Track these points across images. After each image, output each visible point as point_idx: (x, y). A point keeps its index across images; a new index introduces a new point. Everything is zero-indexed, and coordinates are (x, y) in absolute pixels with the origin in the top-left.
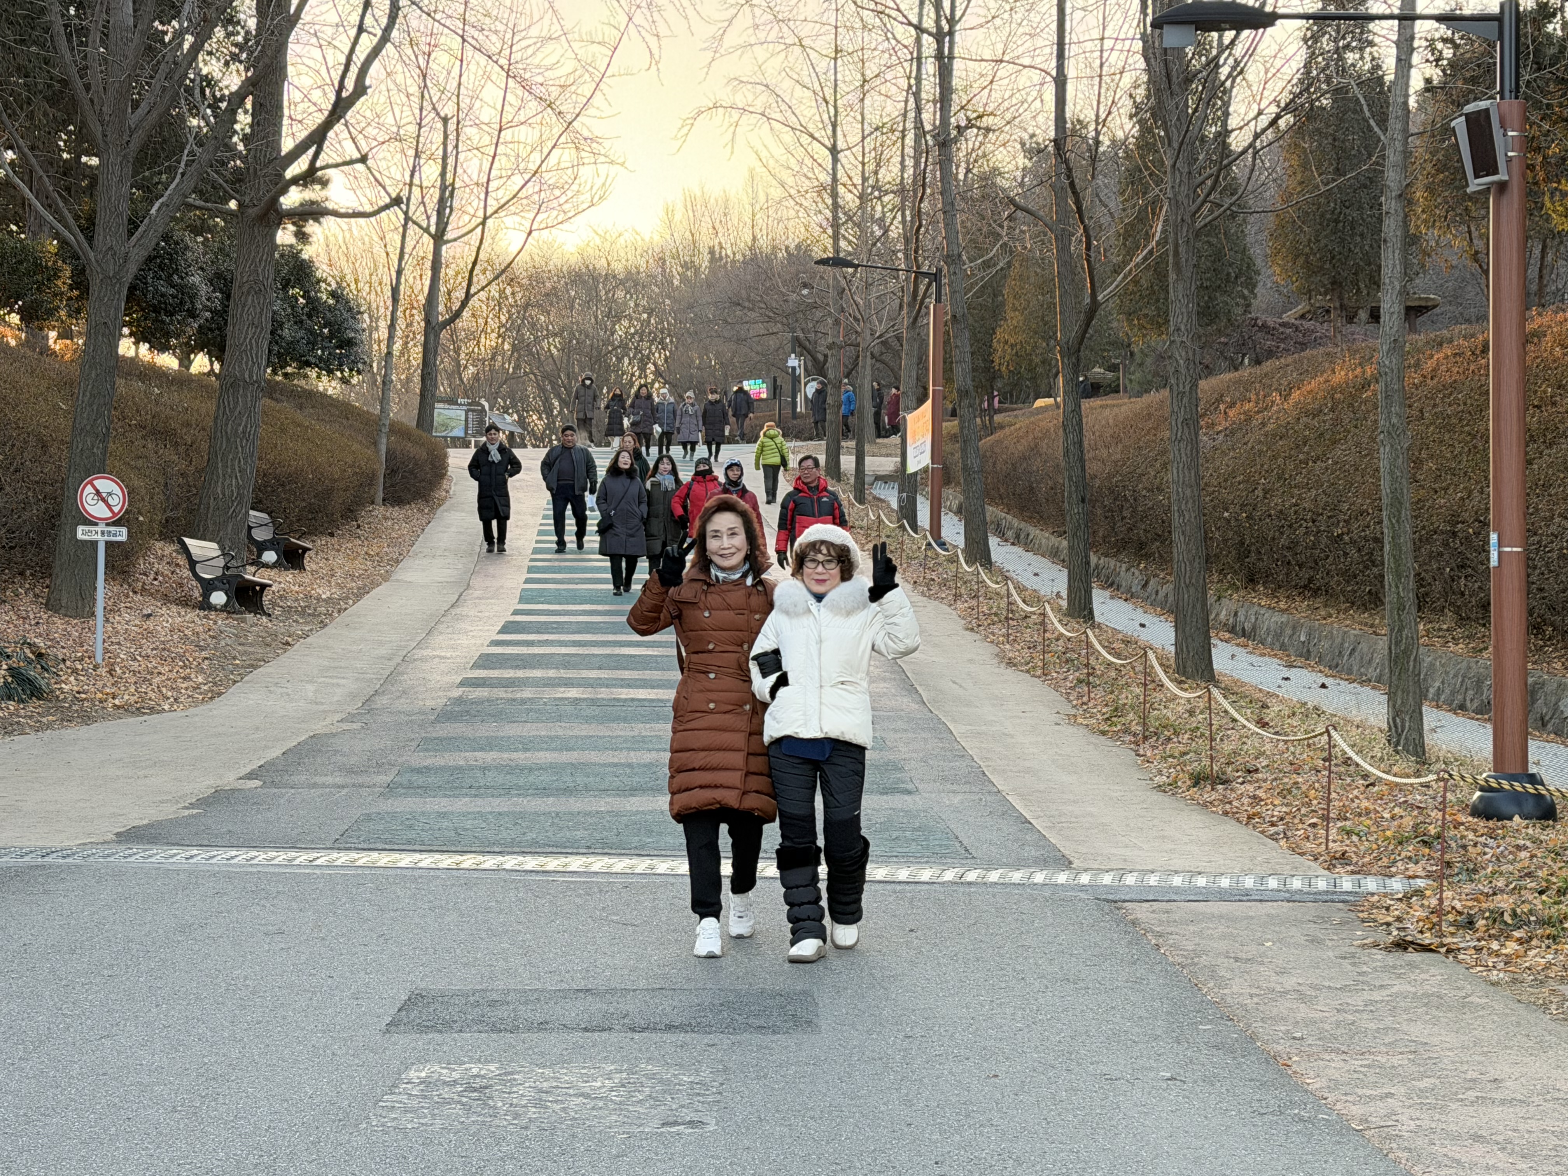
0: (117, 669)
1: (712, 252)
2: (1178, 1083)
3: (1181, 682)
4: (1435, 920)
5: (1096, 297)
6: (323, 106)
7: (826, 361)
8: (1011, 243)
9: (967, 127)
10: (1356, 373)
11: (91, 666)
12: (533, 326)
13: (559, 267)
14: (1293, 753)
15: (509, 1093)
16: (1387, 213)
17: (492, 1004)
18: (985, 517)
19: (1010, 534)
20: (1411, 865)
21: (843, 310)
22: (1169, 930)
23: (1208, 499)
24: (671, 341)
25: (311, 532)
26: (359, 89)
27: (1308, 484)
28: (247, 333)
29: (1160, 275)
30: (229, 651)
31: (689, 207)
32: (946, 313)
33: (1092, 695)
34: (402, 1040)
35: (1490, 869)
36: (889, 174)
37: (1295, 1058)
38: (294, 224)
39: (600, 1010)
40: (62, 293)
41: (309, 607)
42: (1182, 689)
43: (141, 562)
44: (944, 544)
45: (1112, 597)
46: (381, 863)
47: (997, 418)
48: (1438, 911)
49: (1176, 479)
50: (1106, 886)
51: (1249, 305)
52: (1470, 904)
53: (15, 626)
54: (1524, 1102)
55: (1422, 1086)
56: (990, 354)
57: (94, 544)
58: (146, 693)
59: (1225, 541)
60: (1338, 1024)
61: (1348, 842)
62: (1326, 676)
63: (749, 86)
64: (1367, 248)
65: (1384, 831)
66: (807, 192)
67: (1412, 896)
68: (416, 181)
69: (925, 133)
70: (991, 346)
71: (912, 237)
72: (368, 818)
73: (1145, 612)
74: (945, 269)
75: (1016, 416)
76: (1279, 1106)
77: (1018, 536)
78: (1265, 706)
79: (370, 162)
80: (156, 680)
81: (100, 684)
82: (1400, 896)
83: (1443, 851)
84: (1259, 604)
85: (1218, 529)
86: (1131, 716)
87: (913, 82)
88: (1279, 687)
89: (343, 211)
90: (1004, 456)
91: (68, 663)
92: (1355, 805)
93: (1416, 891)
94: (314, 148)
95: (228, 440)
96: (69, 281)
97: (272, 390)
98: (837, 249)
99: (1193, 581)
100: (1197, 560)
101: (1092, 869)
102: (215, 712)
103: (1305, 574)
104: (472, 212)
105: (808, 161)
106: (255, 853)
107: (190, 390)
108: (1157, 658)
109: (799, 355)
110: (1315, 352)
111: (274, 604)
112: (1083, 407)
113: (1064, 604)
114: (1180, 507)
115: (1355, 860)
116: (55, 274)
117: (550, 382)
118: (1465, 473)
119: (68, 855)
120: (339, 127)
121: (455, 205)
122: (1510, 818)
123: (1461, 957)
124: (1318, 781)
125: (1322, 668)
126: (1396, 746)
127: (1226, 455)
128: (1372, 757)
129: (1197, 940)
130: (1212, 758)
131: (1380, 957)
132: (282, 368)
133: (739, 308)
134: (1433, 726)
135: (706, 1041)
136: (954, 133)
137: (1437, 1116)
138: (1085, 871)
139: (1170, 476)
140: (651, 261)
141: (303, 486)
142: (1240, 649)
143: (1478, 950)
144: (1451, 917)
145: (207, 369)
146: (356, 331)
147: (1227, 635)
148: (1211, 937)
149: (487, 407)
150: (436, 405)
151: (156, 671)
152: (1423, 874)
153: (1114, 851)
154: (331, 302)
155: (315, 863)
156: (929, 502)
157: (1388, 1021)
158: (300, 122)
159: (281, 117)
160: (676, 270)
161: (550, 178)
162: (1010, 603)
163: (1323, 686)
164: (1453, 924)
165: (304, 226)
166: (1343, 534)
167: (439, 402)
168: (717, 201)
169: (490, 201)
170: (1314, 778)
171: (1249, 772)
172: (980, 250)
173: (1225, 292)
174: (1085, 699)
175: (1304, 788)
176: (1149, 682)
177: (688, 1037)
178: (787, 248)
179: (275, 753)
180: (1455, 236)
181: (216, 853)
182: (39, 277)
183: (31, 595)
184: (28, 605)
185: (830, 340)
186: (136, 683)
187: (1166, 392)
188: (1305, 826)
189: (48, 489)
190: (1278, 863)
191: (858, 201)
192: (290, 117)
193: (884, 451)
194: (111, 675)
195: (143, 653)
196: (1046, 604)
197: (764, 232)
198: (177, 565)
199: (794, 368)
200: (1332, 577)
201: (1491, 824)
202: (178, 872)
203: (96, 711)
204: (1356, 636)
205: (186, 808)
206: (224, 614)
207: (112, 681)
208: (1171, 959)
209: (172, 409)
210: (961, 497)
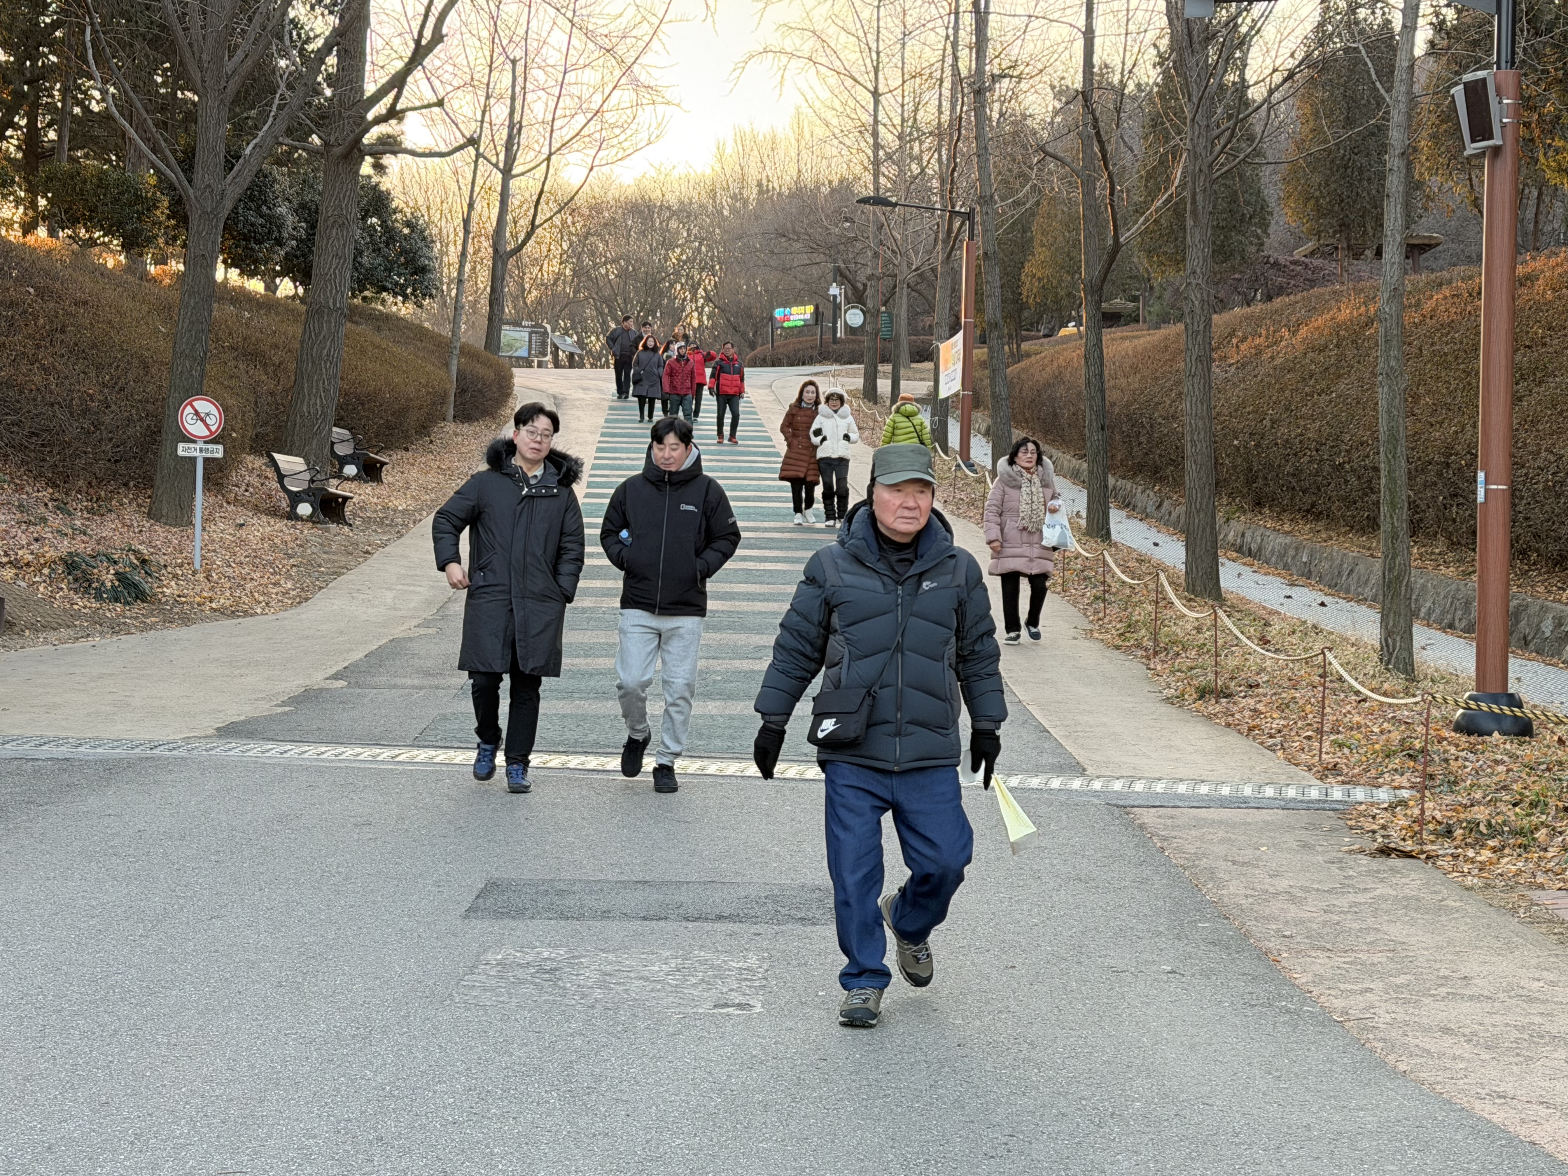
0: (214, 575)
1: (760, 185)
2: (1178, 976)
3: (1190, 600)
4: (1417, 828)
5: (1118, 239)
6: (403, 54)
7: (865, 290)
8: (1039, 184)
9: (1001, 76)
10: (1360, 311)
11: (190, 572)
12: (592, 253)
13: (617, 197)
14: (1292, 669)
15: (577, 975)
16: (1390, 170)
17: (560, 893)
20: (1397, 777)
21: (881, 243)
22: (1174, 834)
23: (1219, 427)
24: (721, 268)
25: (388, 447)
26: (437, 36)
27: (1313, 415)
28: (331, 264)
29: (1179, 221)
30: (314, 559)
31: (739, 142)
32: (978, 250)
33: (1108, 611)
34: (479, 926)
35: (1469, 782)
36: (927, 116)
37: (1285, 955)
38: (373, 157)
39: (657, 900)
40: (160, 222)
41: (386, 518)
42: (1191, 608)
43: (234, 475)
44: (973, 465)
45: (1128, 517)
46: (457, 761)
47: (1025, 346)
48: (1420, 821)
49: (1189, 411)
50: (1116, 792)
51: (1262, 244)
52: (1449, 814)
53: (121, 534)
54: (1490, 998)
55: (1398, 983)
56: (1018, 287)
57: (193, 460)
58: (240, 598)
59: (1235, 467)
60: (1325, 924)
61: (1339, 754)
62: (1326, 595)
63: (798, 32)
64: (1374, 192)
65: (1373, 744)
66: (849, 132)
67: (1397, 806)
68: (487, 119)
69: (961, 80)
70: (1019, 280)
71: (948, 178)
72: (444, 718)
73: (1159, 532)
74: (978, 208)
75: (1042, 345)
76: (1269, 999)
78: (1267, 624)
79: (447, 105)
80: (249, 586)
81: (198, 588)
82: (1386, 805)
83: (1426, 764)
84: (1265, 526)
85: (1228, 455)
86: (1143, 632)
87: (951, 31)
88: (1282, 604)
89: (420, 151)
90: (1030, 383)
91: (169, 569)
92: (1347, 719)
93: (1400, 802)
94: (394, 92)
95: (313, 362)
96: (167, 211)
97: (353, 315)
98: (877, 187)
99: (1204, 506)
100: (1208, 486)
101: (1104, 776)
102: (303, 616)
103: (1308, 499)
104: (538, 149)
105: (851, 102)
106: (343, 750)
107: (277, 314)
108: (1168, 577)
109: (840, 284)
110: (1322, 290)
111: (355, 515)
112: (1104, 337)
113: (1083, 523)
114: (1192, 437)
115: (1346, 771)
116: (154, 204)
117: (608, 306)
118: (1459, 408)
119: (174, 748)
120: (418, 74)
121: (522, 142)
122: (1490, 734)
123: (1439, 863)
124: (1314, 696)
125: (1322, 587)
126: (1387, 665)
127: (1238, 386)
128: (1365, 675)
129: (1198, 844)
130: (1216, 673)
131: (1365, 862)
132: (361, 292)
133: (785, 239)
134: (1422, 644)
135: (753, 930)
136: (988, 82)
137: (1411, 1010)
138: (1098, 777)
139: (1185, 405)
140: (703, 192)
141: (381, 405)
142: (1246, 568)
143: (1455, 857)
144: (1431, 827)
145: (291, 293)
146: (430, 259)
147: (1235, 555)
148: (1211, 842)
149: (549, 330)
150: (503, 328)
151: (249, 577)
152: (1408, 785)
153: (1126, 759)
154: (406, 231)
155: (397, 759)
156: (959, 424)
157: (1370, 922)
158: (381, 68)
159: (365, 63)
160: (725, 201)
161: (611, 117)
163: (1323, 604)
164: (1434, 832)
165: (382, 160)
166: (1344, 463)
167: (505, 324)
168: (765, 137)
169: (556, 140)
170: (1310, 694)
171: (1251, 687)
172: (1012, 192)
173: (1240, 232)
174: (1101, 615)
175: (1301, 702)
176: (1160, 601)
177: (736, 927)
178: (830, 183)
179: (358, 655)
180: (1457, 184)
181: (307, 748)
182: (139, 207)
183: (135, 504)
184: (132, 514)
185: (869, 271)
186: (230, 588)
187: (1181, 326)
188: (1301, 739)
189: (150, 407)
190: (1274, 773)
191: (897, 142)
192: (372, 63)
193: (918, 376)
194: (209, 580)
195: (237, 560)
197: (809, 166)
198: (267, 477)
199: (835, 297)
200: (1334, 502)
201: (1472, 739)
202: (273, 766)
203: (195, 613)
204: (1354, 558)
205: (278, 705)
206: (310, 525)
207: (209, 585)
208: (1174, 861)
209: (261, 332)
210: (989, 421)
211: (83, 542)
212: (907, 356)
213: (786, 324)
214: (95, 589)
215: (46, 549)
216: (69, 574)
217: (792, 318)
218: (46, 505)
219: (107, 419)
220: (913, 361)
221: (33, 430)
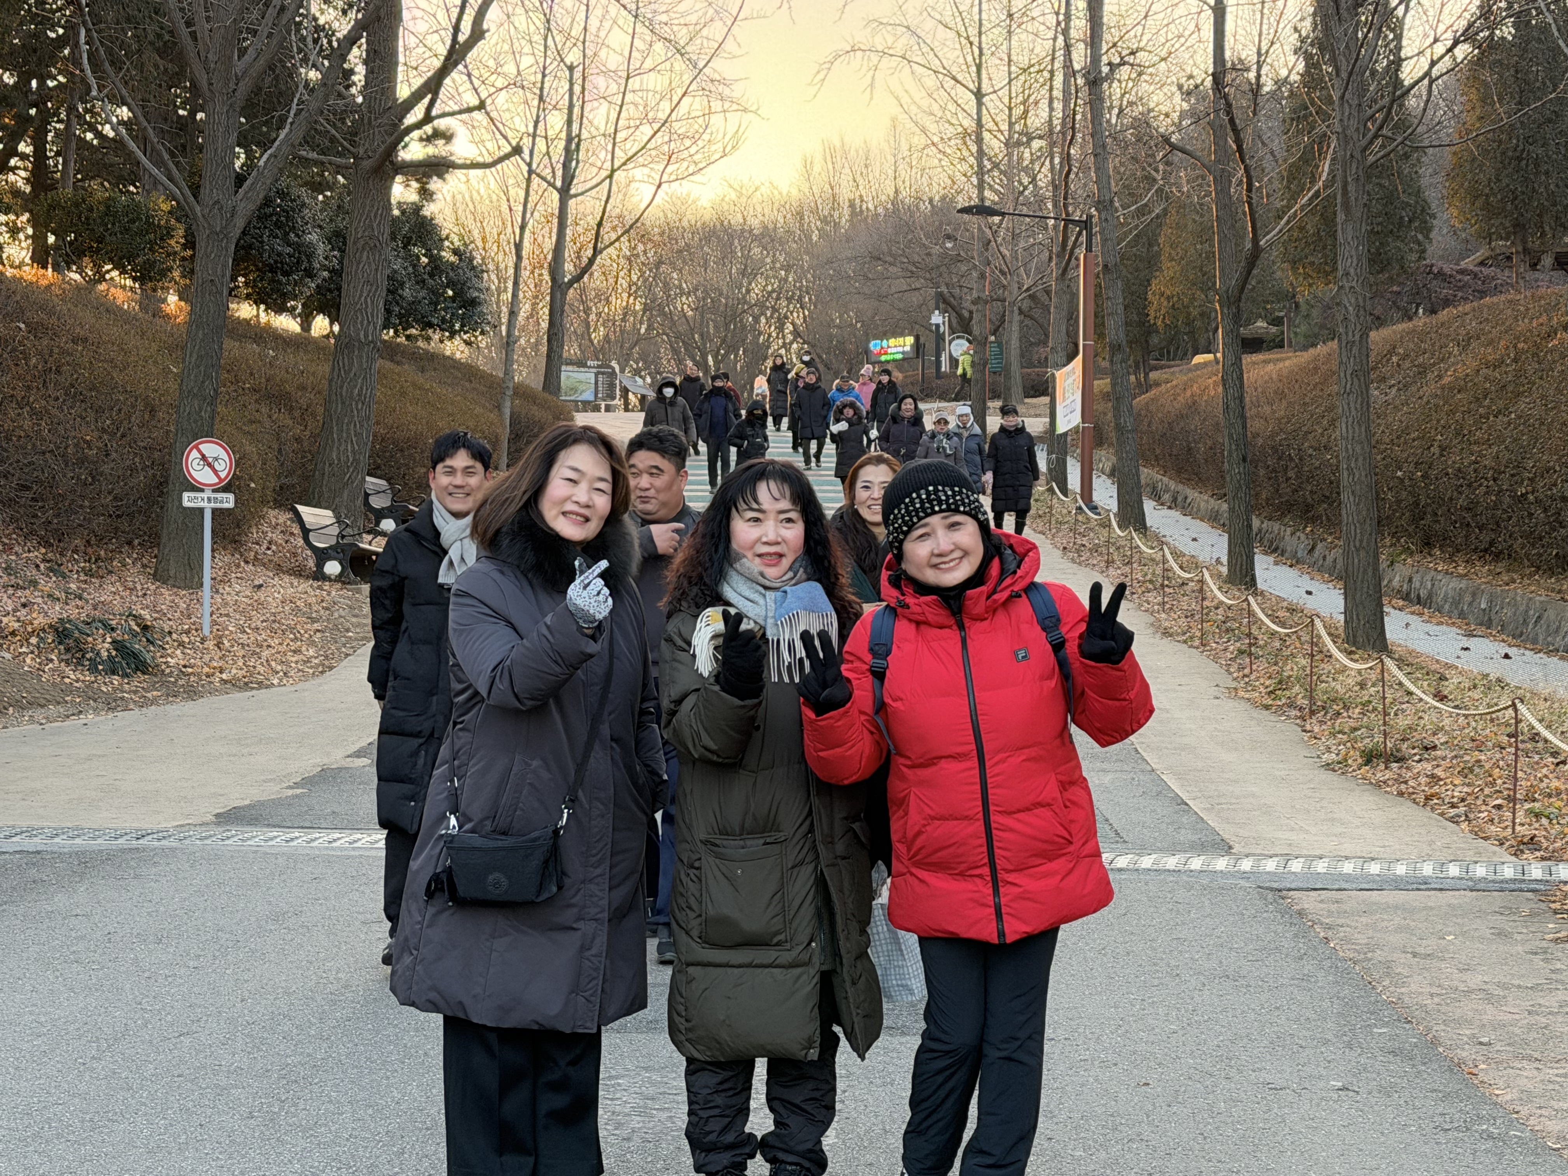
0: (225, 642)
1: (852, 205)
2: (1351, 1094)
3: (1351, 653)
5: (1258, 243)
6: (439, 52)
7: (971, 318)
8: (1167, 188)
9: (1120, 65)
10: (1541, 320)
11: (198, 639)
12: (666, 285)
13: (693, 222)
14: (1475, 729)
15: (612, 1099)
18: (1139, 479)
19: (1166, 497)
21: (988, 263)
22: (1340, 921)
23: (1379, 457)
24: (810, 299)
26: (477, 33)
27: (1489, 440)
28: (362, 292)
29: (1328, 220)
30: (341, 624)
31: (829, 158)
32: (1097, 265)
33: (1254, 667)
36: (1037, 119)
37: (1483, 1066)
38: (417, 180)
40: (176, 253)
42: (1352, 660)
43: (254, 531)
44: (1096, 508)
45: (1276, 563)
47: (1154, 375)
49: (1345, 434)
50: (1269, 873)
51: (1424, 251)
53: (122, 598)
56: (1145, 307)
57: (201, 510)
58: (254, 667)
59: (1399, 502)
60: (1530, 1027)
61: (1537, 825)
62: (1510, 646)
63: (889, 28)
66: (950, 139)
68: (541, 131)
69: (1074, 73)
70: (1146, 299)
71: (1061, 184)
73: (1312, 579)
74: (1096, 217)
75: (1173, 373)
76: (1465, 1121)
77: (1175, 500)
78: (1443, 678)
79: (490, 108)
80: (266, 653)
81: (207, 658)
84: (1436, 569)
85: (1390, 489)
86: (1297, 689)
87: (1061, 17)
88: (1458, 657)
90: (1160, 415)
91: (174, 636)
92: (1543, 785)
94: (429, 96)
95: (343, 403)
96: (183, 241)
97: (391, 351)
98: (982, 199)
99: (1364, 544)
100: (1368, 521)
101: (1254, 855)
102: (326, 687)
103: (1485, 537)
104: (598, 165)
105: (952, 107)
106: (359, 836)
107: (306, 352)
108: (1325, 627)
109: (943, 312)
110: (1495, 299)
112: (1244, 361)
113: (1224, 570)
114: (1349, 465)
115: (1545, 845)
116: (168, 233)
117: (684, 343)
119: (164, 838)
120: (456, 72)
121: (580, 157)
124: (1503, 759)
125: (1504, 637)
127: (1400, 410)
129: (1370, 933)
130: (1385, 734)
132: (404, 329)
133: (880, 262)
136: (1105, 70)
138: (1247, 856)
139: (1339, 433)
140: (789, 216)
142: (1415, 617)
145: (327, 331)
146: (480, 290)
147: (1401, 603)
148: (1386, 930)
149: (617, 370)
150: (563, 368)
151: (265, 644)
153: (1280, 835)
154: (454, 260)
156: (1079, 464)
158: (416, 69)
159: (396, 63)
160: (814, 224)
161: (680, 127)
162: (1166, 570)
163: (1507, 656)
165: (427, 183)
166: (1527, 493)
167: (567, 364)
168: (857, 151)
169: (619, 154)
170: (1498, 756)
171: (1427, 749)
172: (1134, 197)
173: (1398, 237)
174: (1247, 671)
175: (1487, 766)
176: (1317, 653)
178: (931, 200)
181: (318, 835)
182: (152, 236)
183: (139, 565)
184: (134, 575)
185: (975, 294)
186: (244, 656)
187: (1334, 345)
188: (1489, 808)
189: (157, 454)
190: (1460, 849)
191: (1004, 148)
192: (405, 64)
193: (1032, 412)
194: (219, 648)
195: (253, 626)
196: (1204, 570)
197: (907, 184)
198: (292, 534)
199: (938, 326)
200: (1516, 539)
202: (275, 855)
203: (203, 686)
204: (1541, 602)
205: (290, 787)
206: (339, 585)
207: (220, 654)
208: (1341, 954)
209: (288, 372)
210: (1114, 459)
211: (77, 607)
212: (1020, 389)
213: (883, 358)
214: (90, 660)
215: (34, 615)
216: (60, 643)
217: (889, 351)
218: (37, 566)
219: (106, 468)
220: (1027, 396)
221: (21, 482)
